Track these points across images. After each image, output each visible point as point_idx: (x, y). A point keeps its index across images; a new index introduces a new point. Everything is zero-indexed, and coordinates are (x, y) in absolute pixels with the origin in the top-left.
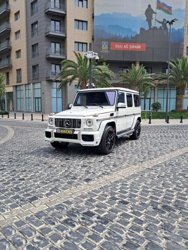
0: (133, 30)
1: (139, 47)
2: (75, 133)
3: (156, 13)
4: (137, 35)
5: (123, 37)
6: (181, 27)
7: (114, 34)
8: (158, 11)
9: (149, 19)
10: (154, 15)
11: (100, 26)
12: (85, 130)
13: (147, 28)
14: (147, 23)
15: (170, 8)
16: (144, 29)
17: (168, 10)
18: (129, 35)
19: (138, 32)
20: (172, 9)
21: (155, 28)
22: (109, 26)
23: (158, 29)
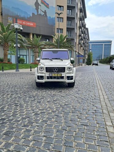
0: (28, 13)
1: (32, 24)
2: (62, 75)
3: (40, 6)
4: (30, 17)
5: (22, 16)
6: (54, 17)
7: (16, 13)
8: (42, 5)
9: (37, 9)
10: (39, 6)
11: (6, 6)
12: (68, 73)
13: (36, 14)
14: (36, 11)
15: (48, 4)
16: (34, 14)
17: (47, 6)
18: (26, 16)
19: (31, 15)
20: (49, 5)
21: (40, 15)
22: (13, 7)
23: (42, 16)
